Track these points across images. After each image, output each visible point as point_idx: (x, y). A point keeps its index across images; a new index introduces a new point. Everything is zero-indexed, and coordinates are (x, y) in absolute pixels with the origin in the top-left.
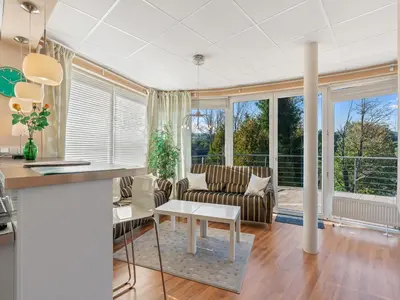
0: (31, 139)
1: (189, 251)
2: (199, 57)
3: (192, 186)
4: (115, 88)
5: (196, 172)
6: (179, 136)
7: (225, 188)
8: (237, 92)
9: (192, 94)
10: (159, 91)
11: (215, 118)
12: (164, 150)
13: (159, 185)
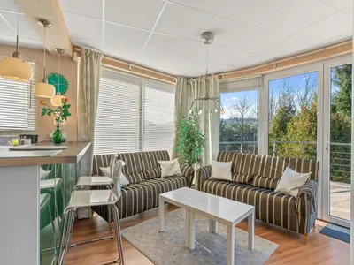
0: (58, 127)
1: (186, 245)
2: (208, 35)
3: (215, 175)
4: (143, 80)
5: (222, 161)
6: (206, 121)
7: (251, 180)
8: (271, 67)
9: (220, 77)
10: (188, 78)
11: (277, 101)
12: (189, 136)
13: (182, 171)
